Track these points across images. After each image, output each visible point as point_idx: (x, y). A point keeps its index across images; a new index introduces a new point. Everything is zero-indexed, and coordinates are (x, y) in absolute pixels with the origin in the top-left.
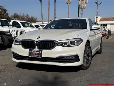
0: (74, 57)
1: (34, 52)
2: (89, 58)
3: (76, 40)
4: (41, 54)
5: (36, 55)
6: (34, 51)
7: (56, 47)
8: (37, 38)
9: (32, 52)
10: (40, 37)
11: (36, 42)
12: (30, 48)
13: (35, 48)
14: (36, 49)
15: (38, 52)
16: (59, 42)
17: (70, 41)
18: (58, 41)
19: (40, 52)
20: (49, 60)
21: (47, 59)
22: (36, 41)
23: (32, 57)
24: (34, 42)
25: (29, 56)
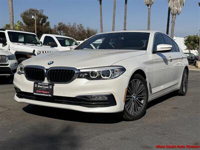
0: (106, 99)
1: (41, 87)
2: (142, 102)
3: (112, 68)
4: (52, 91)
5: (44, 92)
6: (41, 85)
7: (77, 79)
8: (49, 64)
9: (39, 86)
10: (53, 62)
11: (45, 71)
12: (38, 79)
13: (43, 80)
14: (46, 81)
15: (48, 87)
16: (81, 71)
17: (101, 70)
18: (79, 70)
19: (51, 87)
20: (65, 101)
21: (62, 99)
22: (46, 69)
23: (38, 94)
24: (43, 71)
25: (34, 94)
